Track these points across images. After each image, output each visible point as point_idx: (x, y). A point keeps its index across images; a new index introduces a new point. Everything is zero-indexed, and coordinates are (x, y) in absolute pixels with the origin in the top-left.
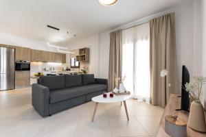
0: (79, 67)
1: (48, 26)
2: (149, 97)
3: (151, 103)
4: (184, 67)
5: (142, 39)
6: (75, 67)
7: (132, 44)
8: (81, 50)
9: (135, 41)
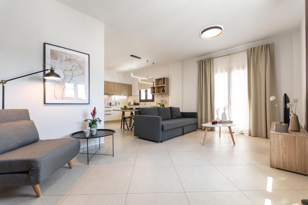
0: (153, 100)
1: (132, 56)
2: (248, 129)
3: (250, 135)
4: (285, 95)
5: (238, 68)
6: (146, 100)
7: (226, 74)
8: (158, 80)
9: (229, 70)
